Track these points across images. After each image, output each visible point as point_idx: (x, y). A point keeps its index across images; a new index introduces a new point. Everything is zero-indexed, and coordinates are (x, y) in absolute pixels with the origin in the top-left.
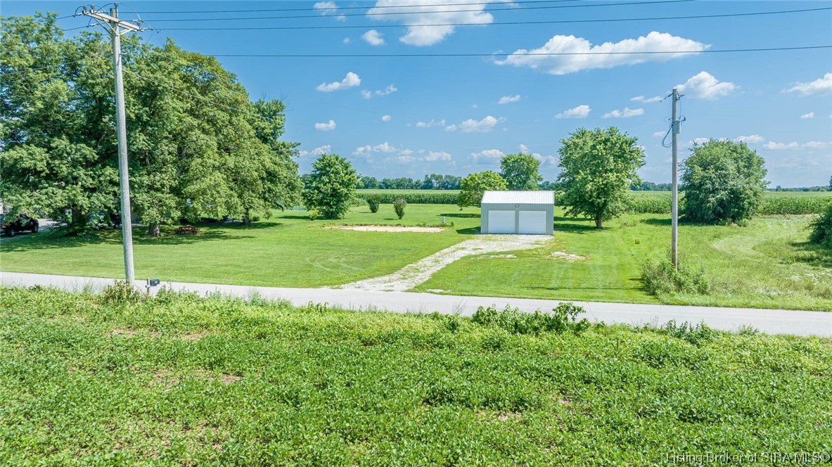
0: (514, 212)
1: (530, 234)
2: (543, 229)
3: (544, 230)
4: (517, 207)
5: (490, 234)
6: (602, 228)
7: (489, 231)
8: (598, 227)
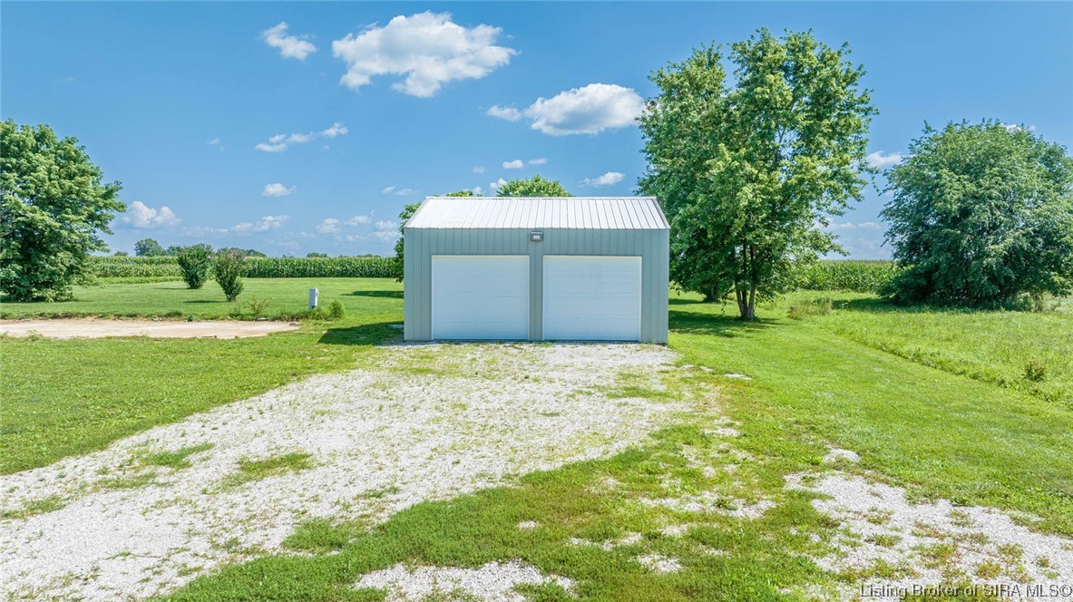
0: (524, 260)
1: (585, 342)
2: (632, 322)
3: (633, 325)
4: (536, 243)
5: (439, 341)
6: (756, 319)
7: (435, 333)
8: (746, 317)
